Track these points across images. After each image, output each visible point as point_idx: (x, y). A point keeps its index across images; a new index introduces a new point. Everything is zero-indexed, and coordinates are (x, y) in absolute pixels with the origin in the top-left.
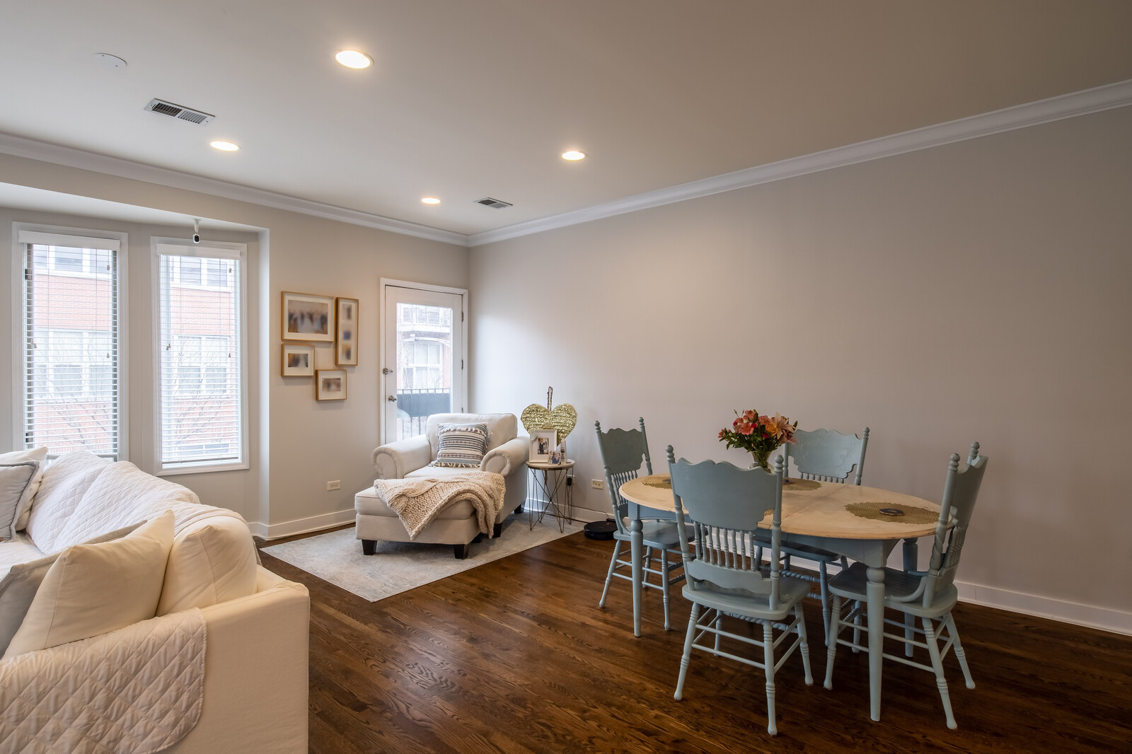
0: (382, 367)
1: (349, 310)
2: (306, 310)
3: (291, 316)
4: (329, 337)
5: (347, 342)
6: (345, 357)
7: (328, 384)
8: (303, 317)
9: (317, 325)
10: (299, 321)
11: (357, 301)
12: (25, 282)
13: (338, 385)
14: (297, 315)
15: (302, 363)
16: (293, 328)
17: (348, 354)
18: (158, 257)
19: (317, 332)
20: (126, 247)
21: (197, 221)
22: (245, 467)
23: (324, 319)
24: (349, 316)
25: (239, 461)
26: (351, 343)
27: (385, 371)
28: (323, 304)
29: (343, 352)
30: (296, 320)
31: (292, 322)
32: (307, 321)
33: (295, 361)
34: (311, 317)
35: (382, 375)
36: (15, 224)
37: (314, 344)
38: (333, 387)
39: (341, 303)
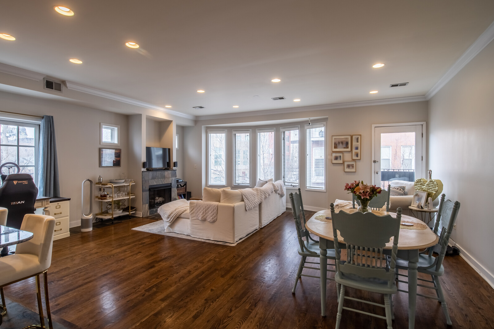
0: (373, 159)
1: (358, 139)
2: (340, 141)
3: (335, 143)
4: (349, 149)
5: (357, 151)
6: (356, 156)
7: (349, 166)
8: (339, 143)
9: (344, 146)
10: (338, 145)
11: (360, 135)
12: (283, 141)
13: (353, 167)
14: (337, 143)
15: (339, 158)
16: (335, 147)
17: (357, 155)
18: (306, 130)
19: (345, 148)
20: (300, 129)
21: (309, 119)
22: (325, 191)
23: (347, 143)
24: (358, 142)
25: (324, 189)
26: (358, 151)
27: (375, 162)
28: (347, 138)
29: (355, 155)
30: (337, 145)
31: (335, 145)
32: (341, 144)
33: (336, 158)
34: (342, 143)
35: (373, 164)
36: (280, 128)
37: (343, 152)
38: (351, 167)
39: (354, 137)
